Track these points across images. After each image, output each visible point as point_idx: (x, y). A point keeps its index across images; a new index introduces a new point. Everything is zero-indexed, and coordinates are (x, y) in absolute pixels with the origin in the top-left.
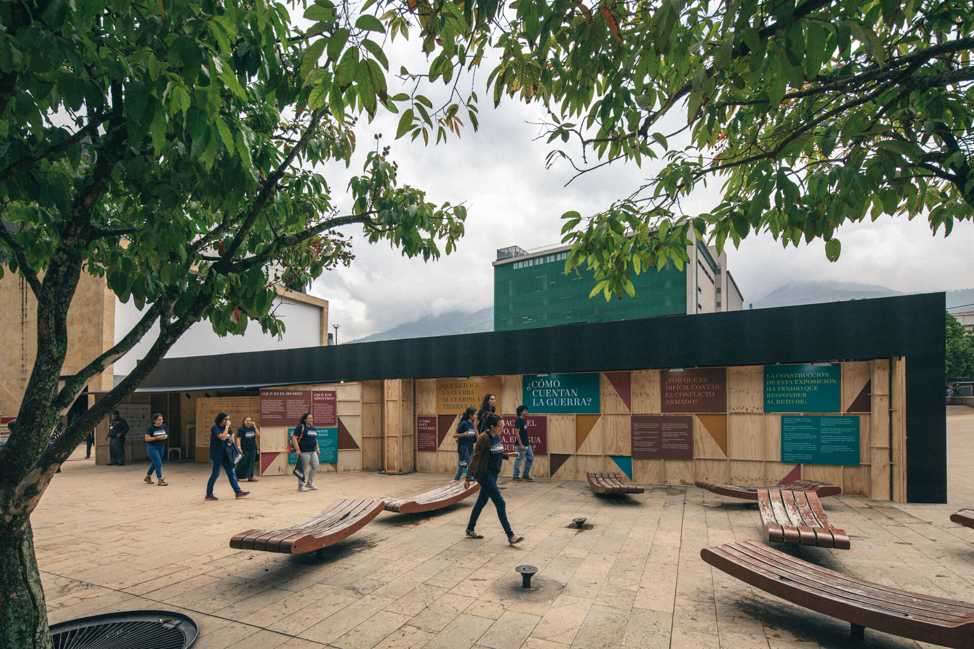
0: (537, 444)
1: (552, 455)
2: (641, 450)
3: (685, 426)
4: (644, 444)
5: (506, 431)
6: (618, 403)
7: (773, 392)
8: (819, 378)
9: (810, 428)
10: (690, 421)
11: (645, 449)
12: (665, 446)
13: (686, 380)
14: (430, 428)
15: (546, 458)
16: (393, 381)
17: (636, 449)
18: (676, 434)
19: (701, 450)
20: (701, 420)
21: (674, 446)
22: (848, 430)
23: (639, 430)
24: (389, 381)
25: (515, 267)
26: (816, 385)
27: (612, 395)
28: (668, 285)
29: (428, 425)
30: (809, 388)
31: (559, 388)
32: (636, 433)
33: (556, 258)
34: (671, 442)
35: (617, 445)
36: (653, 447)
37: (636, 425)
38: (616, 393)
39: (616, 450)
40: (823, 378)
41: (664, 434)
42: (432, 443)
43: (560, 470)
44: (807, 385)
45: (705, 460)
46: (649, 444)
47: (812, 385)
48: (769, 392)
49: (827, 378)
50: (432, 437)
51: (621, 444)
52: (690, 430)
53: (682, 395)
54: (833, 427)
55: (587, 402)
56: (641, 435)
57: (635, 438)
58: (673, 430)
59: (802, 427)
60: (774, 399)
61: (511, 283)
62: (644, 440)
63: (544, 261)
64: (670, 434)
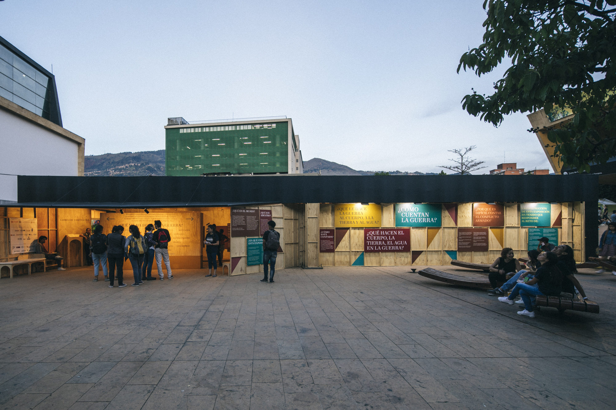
0: (405, 245)
1: (413, 251)
2: (463, 247)
3: (485, 233)
4: (464, 243)
5: (385, 238)
6: (450, 221)
7: (524, 216)
8: (543, 210)
9: (539, 234)
10: (487, 231)
11: (465, 247)
12: (475, 244)
13: (486, 209)
14: (329, 237)
15: (409, 253)
16: (313, 204)
17: (460, 247)
18: (480, 238)
19: (491, 246)
20: (492, 231)
21: (479, 244)
22: (554, 235)
23: (462, 236)
24: (310, 204)
25: (181, 131)
26: (542, 213)
27: (447, 217)
28: (278, 155)
29: (328, 234)
30: (539, 215)
31: (417, 212)
32: (460, 238)
33: (209, 129)
34: (478, 242)
35: (449, 244)
36: (468, 245)
37: (460, 233)
38: (449, 216)
39: (449, 247)
40: (545, 210)
41: (474, 238)
42: (331, 247)
43: (417, 260)
44: (538, 213)
45: (493, 251)
46: (467, 243)
47: (540, 213)
48: (523, 216)
49: (546, 210)
50: (332, 243)
51: (451, 244)
52: (487, 236)
53: (484, 217)
54: (548, 233)
55: (434, 220)
56: (463, 238)
57: (460, 240)
58: (479, 236)
59: (536, 234)
60: (525, 220)
61: (178, 141)
62: (464, 241)
63: (202, 130)
64: (477, 238)
